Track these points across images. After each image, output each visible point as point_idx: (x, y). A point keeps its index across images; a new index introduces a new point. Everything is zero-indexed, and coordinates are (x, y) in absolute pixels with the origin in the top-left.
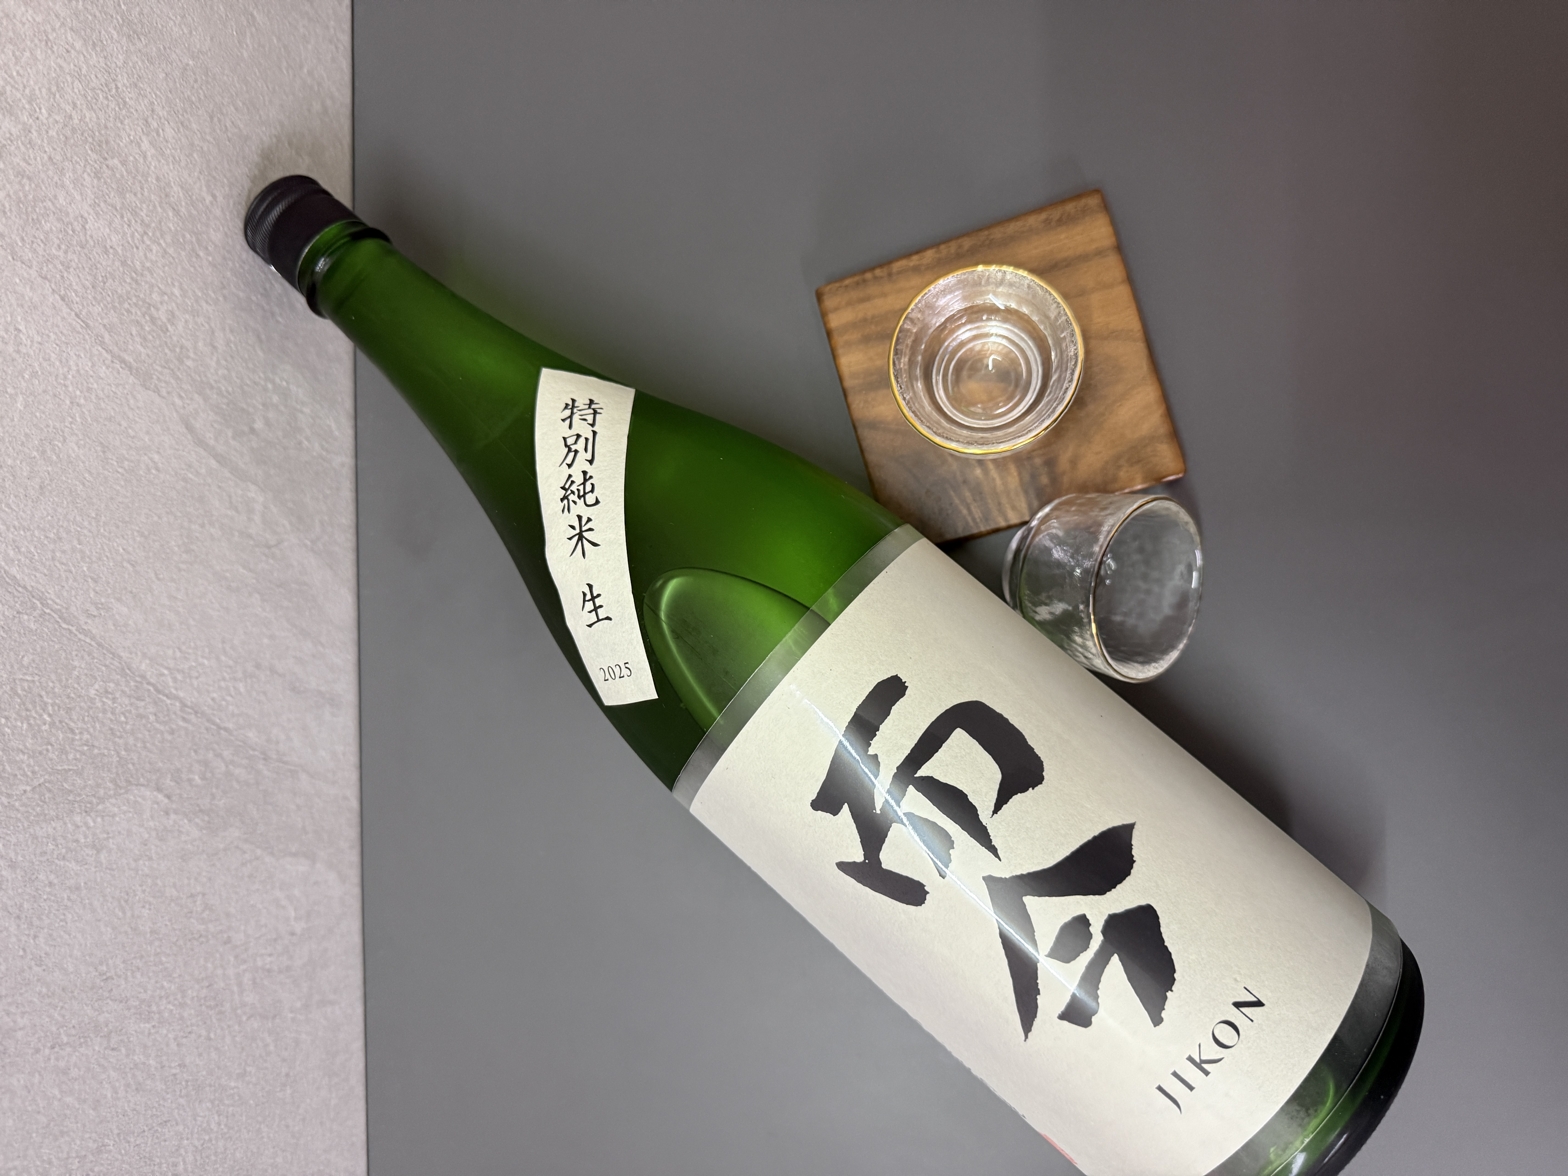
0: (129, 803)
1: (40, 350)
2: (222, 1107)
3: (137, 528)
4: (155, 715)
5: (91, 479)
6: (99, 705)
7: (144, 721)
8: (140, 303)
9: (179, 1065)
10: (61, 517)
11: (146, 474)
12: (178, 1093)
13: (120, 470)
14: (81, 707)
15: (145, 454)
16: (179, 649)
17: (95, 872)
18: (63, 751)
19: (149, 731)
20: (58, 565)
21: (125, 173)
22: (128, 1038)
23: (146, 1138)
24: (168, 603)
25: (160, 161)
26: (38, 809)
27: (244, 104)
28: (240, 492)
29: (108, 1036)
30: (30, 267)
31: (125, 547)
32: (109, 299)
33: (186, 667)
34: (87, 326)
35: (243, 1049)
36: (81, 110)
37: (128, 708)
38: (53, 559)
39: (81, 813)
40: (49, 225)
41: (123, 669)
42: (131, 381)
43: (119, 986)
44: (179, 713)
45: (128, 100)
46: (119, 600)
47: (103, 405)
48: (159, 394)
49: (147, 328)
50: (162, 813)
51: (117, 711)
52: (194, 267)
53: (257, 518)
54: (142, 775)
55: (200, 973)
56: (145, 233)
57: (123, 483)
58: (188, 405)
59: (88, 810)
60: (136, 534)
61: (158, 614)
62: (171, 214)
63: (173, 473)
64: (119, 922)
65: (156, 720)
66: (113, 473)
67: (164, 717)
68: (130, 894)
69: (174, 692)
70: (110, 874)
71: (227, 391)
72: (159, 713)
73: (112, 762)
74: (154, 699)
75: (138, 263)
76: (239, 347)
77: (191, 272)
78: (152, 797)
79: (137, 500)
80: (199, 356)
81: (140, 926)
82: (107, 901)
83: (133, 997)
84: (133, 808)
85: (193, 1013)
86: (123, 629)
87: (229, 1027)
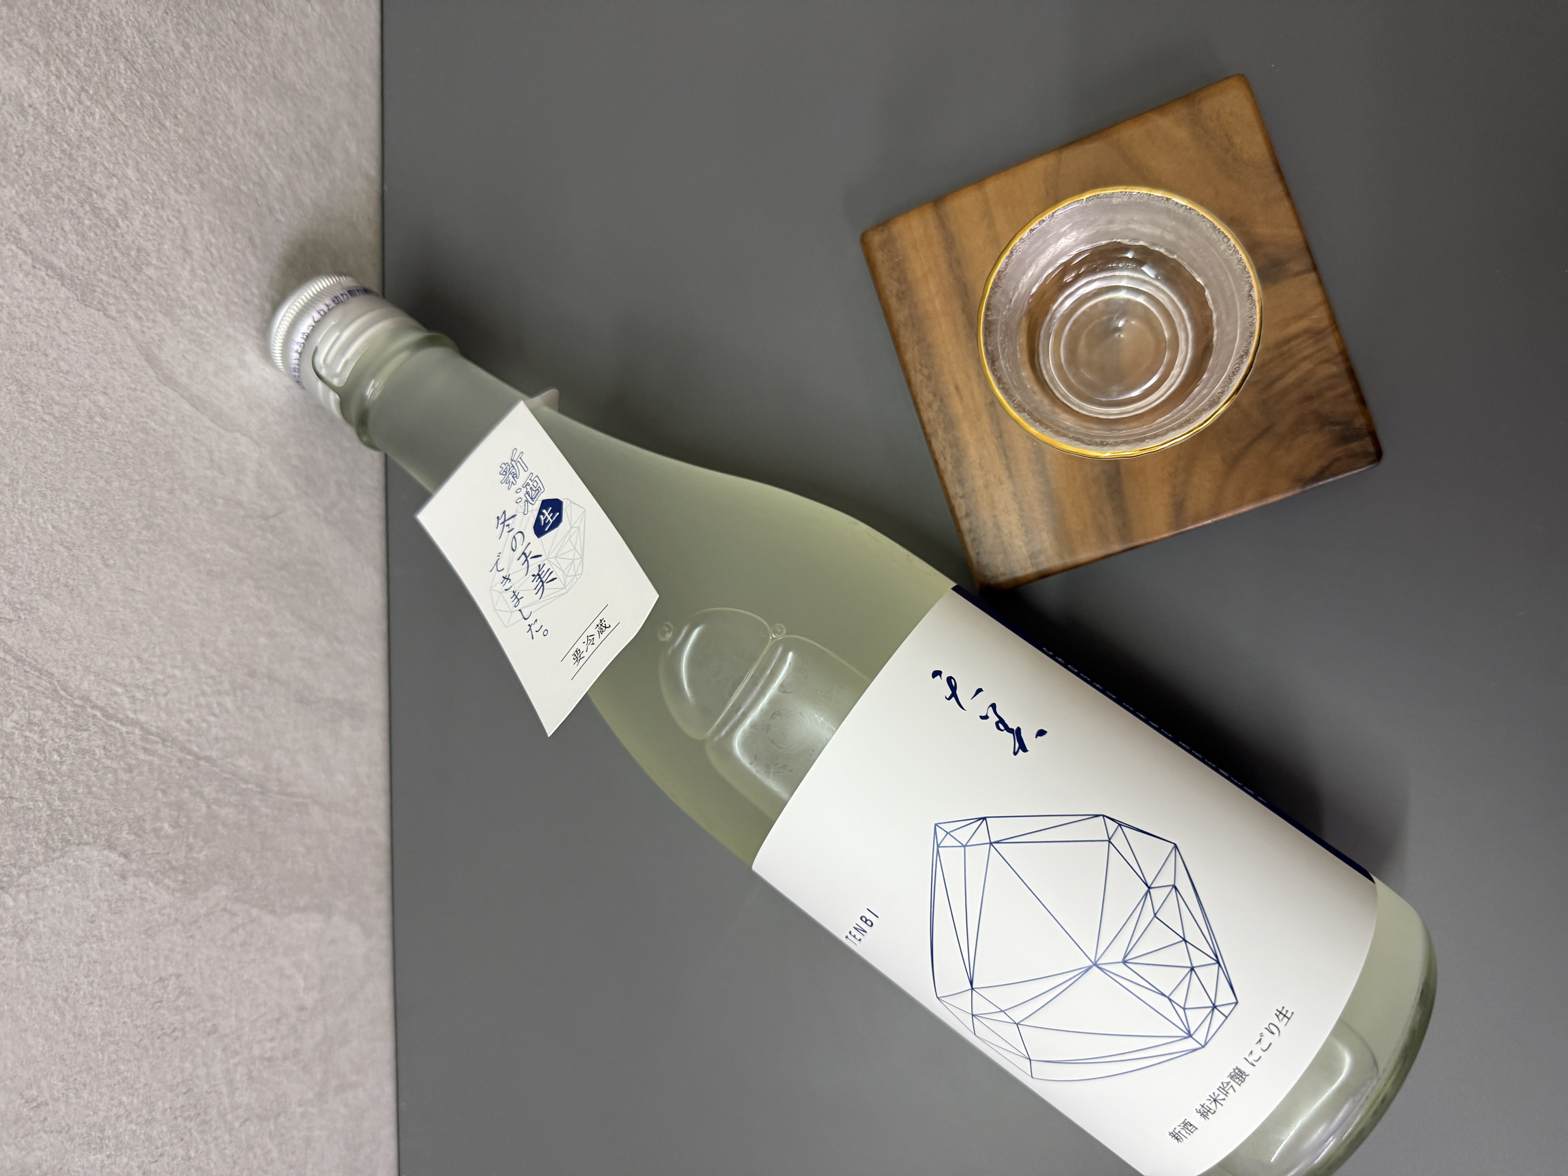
0: (67, 870)
3: (74, 498)
4: (104, 748)
6: (20, 741)
7: (87, 758)
8: (77, 186)
11: (88, 423)
13: (47, 418)
15: (85, 396)
16: (139, 659)
17: (18, 967)
19: (96, 771)
21: (51, 3)
24: (121, 598)
28: (224, 446)
31: (55, 524)
32: (26, 178)
33: (149, 681)
35: (235, 1163)
37: (64, 742)
41: (55, 690)
42: (62, 295)
43: (56, 1112)
44: (139, 743)
46: (48, 596)
47: (19, 328)
48: (105, 314)
49: (87, 222)
50: (115, 878)
51: (47, 748)
52: (158, 143)
53: (249, 480)
54: (86, 830)
55: (174, 1077)
56: (83, 89)
57: (51, 436)
58: (149, 328)
59: (4, 884)
60: (72, 505)
61: (108, 613)
62: (122, 66)
63: (128, 422)
64: (55, 1029)
65: (105, 755)
66: (37, 422)
67: (117, 751)
68: (70, 990)
69: (132, 716)
70: (41, 967)
71: (206, 312)
72: (110, 745)
73: (41, 816)
74: (103, 728)
75: (72, 130)
76: (223, 253)
77: (153, 147)
78: (101, 858)
79: (73, 459)
80: (165, 263)
81: (87, 1029)
82: (37, 1004)
83: (78, 1123)
84: (73, 876)
85: (165, 1130)
86: (55, 636)
87: (215, 1138)
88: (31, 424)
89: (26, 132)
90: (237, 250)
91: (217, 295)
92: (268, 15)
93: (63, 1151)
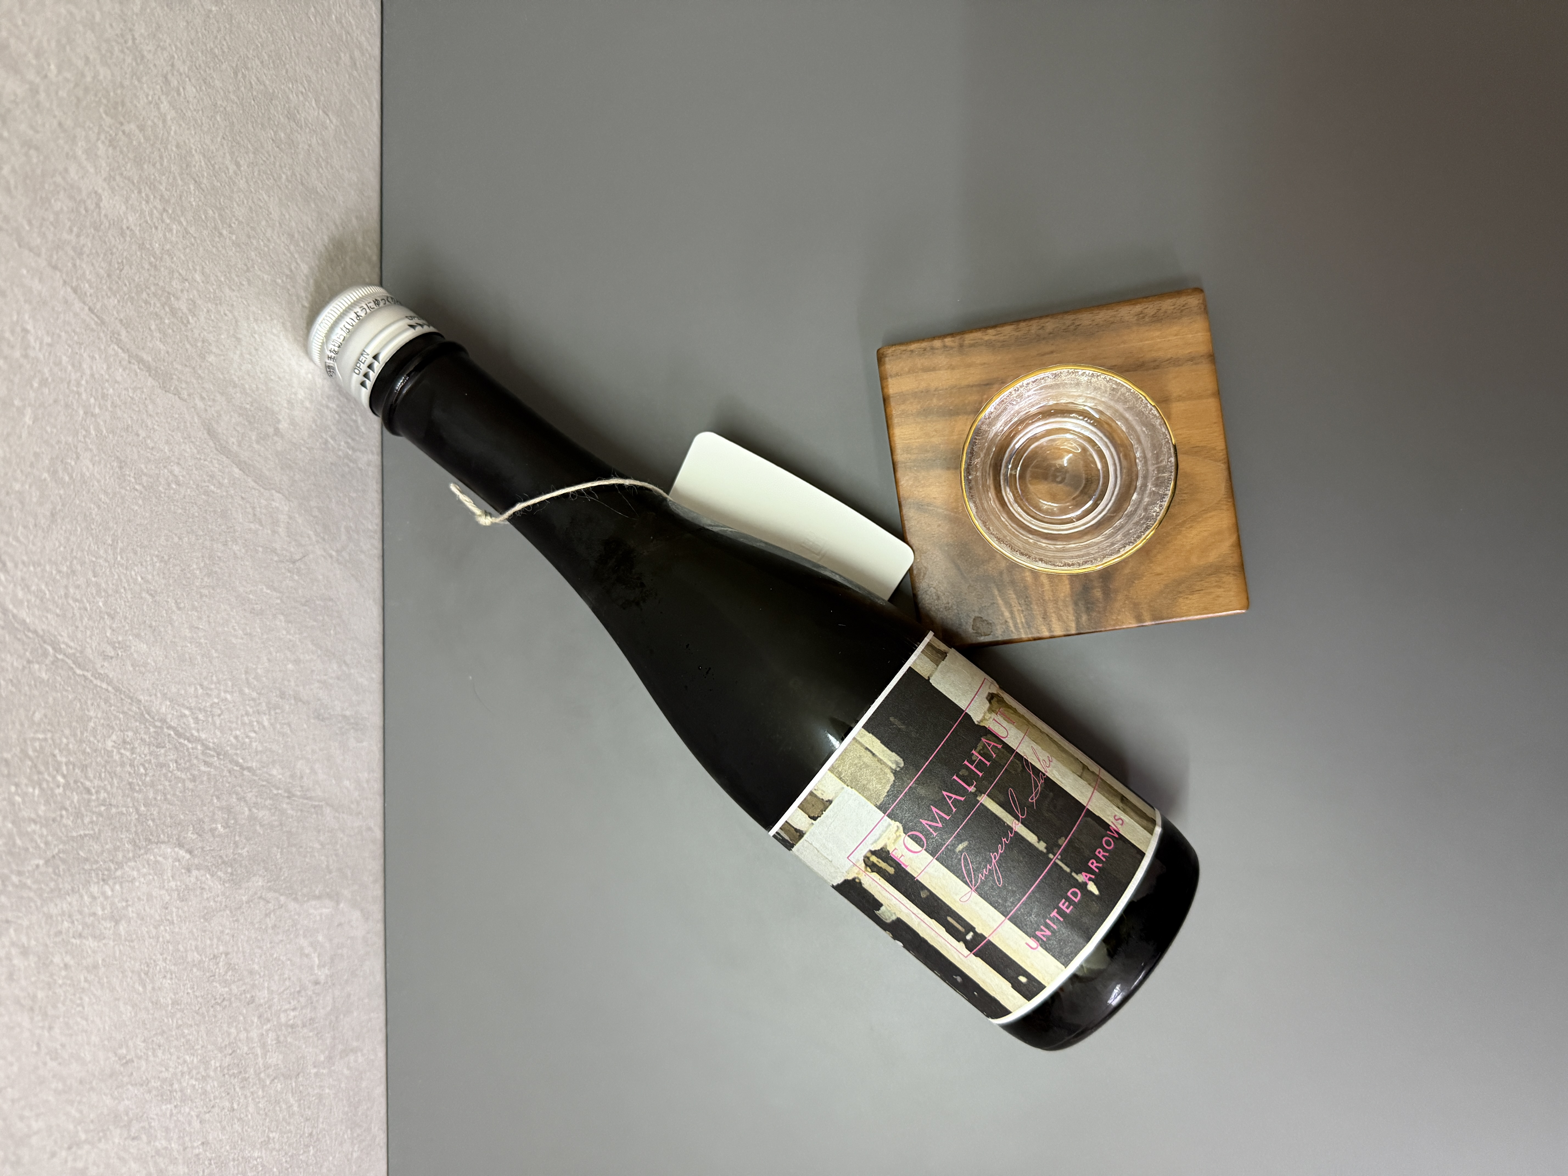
0: (149, 864)
1: (50, 353)
3: (156, 553)
4: (176, 762)
5: (108, 501)
6: (117, 757)
7: (164, 771)
8: (160, 292)
9: (203, 1143)
10: (75, 548)
11: (166, 489)
12: (201, 1173)
13: (137, 487)
14: (97, 763)
15: (165, 467)
16: (201, 685)
17: (114, 946)
18: (78, 815)
19: (170, 781)
20: (71, 602)
21: (142, 140)
22: (149, 1123)
24: (189, 635)
25: (180, 125)
26: (52, 884)
27: (269, 56)
28: (263, 502)
29: (128, 1126)
30: (39, 255)
31: (143, 576)
32: (125, 289)
33: (208, 704)
34: (103, 322)
35: (266, 1114)
36: (95, 66)
37: (148, 758)
38: (66, 596)
39: (98, 883)
40: (59, 204)
41: (142, 714)
42: (149, 384)
43: (139, 1068)
44: (201, 756)
45: (145, 53)
46: (138, 636)
47: (119, 413)
48: (179, 397)
49: (167, 321)
50: (183, 871)
51: (136, 763)
52: (217, 248)
53: (281, 530)
54: (163, 830)
55: (223, 1041)
56: (164, 210)
57: (140, 502)
58: (210, 406)
59: (105, 877)
60: (155, 559)
61: (179, 648)
62: (192, 187)
63: (194, 487)
64: (139, 998)
65: (177, 767)
66: (131, 491)
67: (185, 764)
68: (150, 965)
69: (196, 734)
70: (130, 946)
72: (180, 759)
73: (131, 820)
74: (175, 745)
75: (157, 245)
77: (213, 254)
78: (173, 854)
79: (156, 521)
80: (222, 351)
81: (161, 999)
82: (127, 977)
83: (155, 1077)
84: (153, 869)
85: (216, 1085)
86: (143, 669)
87: (252, 1093)
88: (127, 493)
89: (124, 250)
90: (274, 335)
91: (259, 374)
92: (297, 131)
93: (144, 1101)
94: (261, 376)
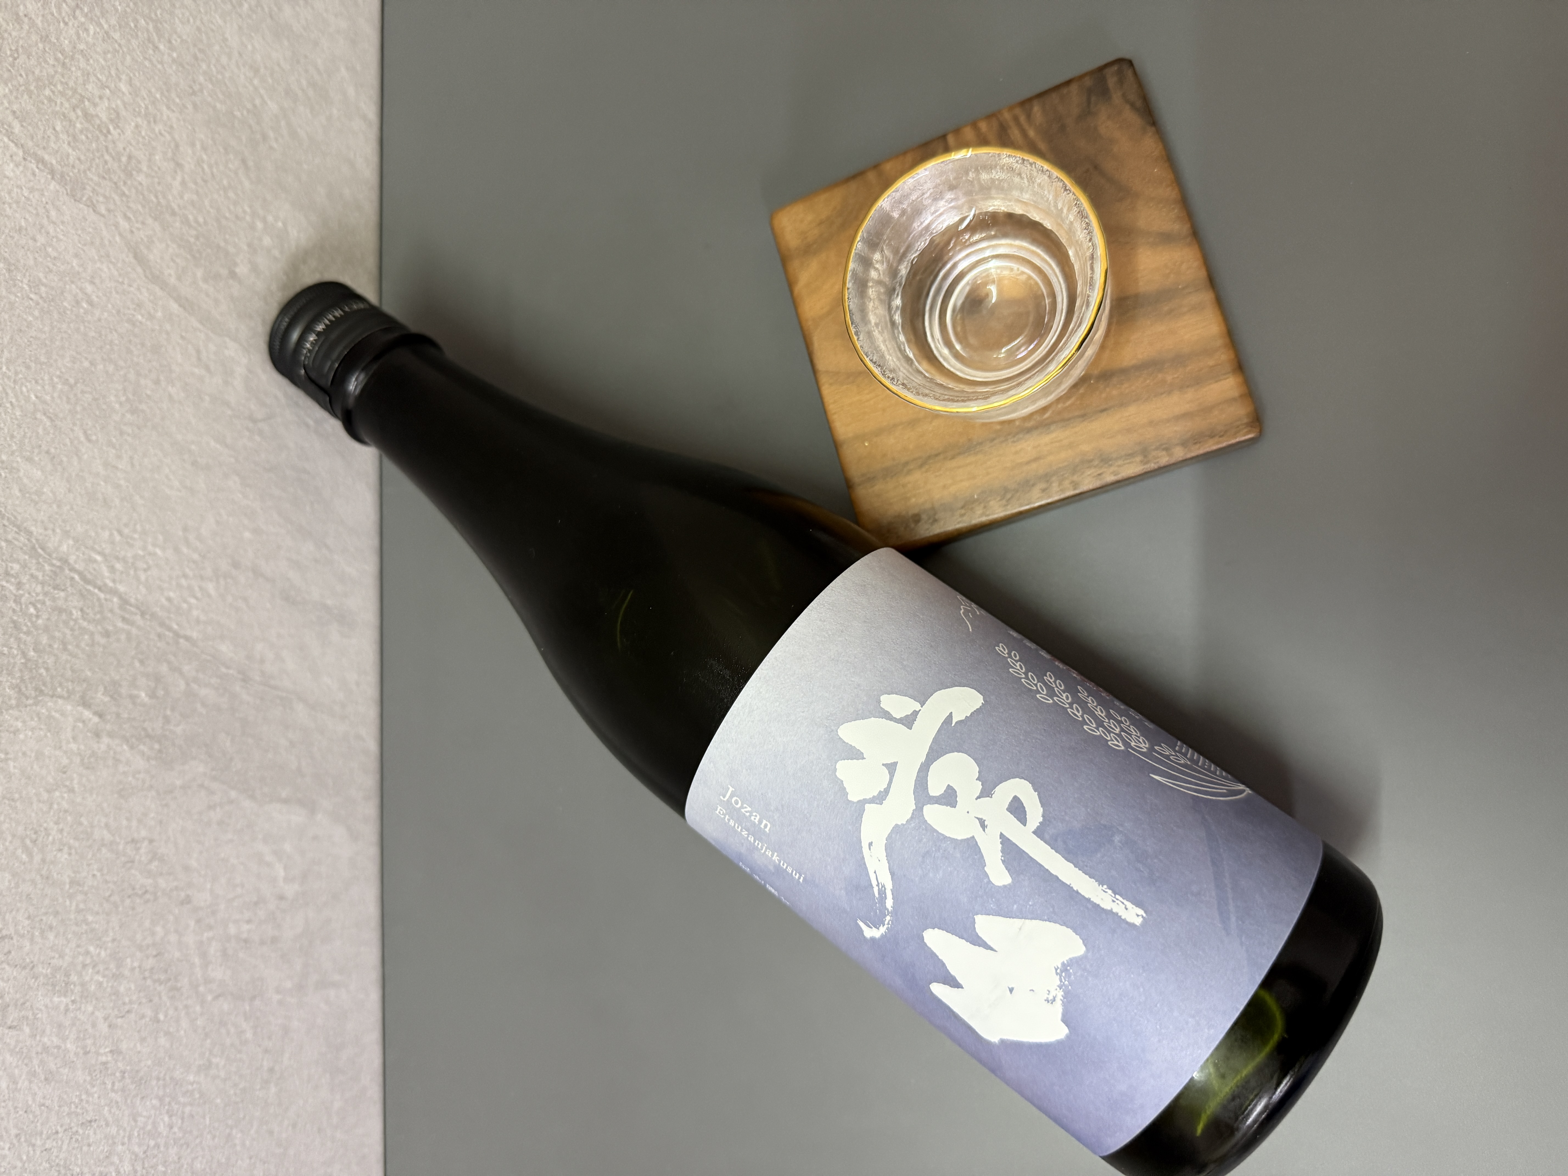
0: (39, 718)
2: (176, 1107)
3: (58, 373)
4: (82, 610)
7: (64, 616)
8: (70, 93)
9: (111, 1051)
11: (74, 307)
12: (109, 1086)
13: (32, 296)
15: (73, 282)
16: (120, 532)
19: (72, 630)
22: (34, 1014)
23: (60, 1143)
24: (102, 472)
28: (213, 348)
31: (39, 395)
32: (21, 80)
33: (129, 555)
35: (207, 1035)
37: (41, 597)
41: (33, 548)
42: (52, 187)
43: (21, 948)
44: (117, 611)
46: (29, 460)
47: (9, 211)
48: (94, 211)
49: (78, 125)
50: (89, 734)
51: (23, 600)
52: (152, 63)
54: (61, 685)
55: (145, 939)
56: (77, 6)
57: (36, 313)
58: (138, 229)
60: (56, 380)
61: (89, 485)
63: (114, 312)
64: (23, 867)
65: (83, 616)
66: (23, 299)
67: (95, 615)
68: (39, 833)
69: (111, 584)
70: (10, 805)
71: (196, 221)
72: (88, 608)
73: (15, 663)
74: (80, 590)
75: (66, 42)
76: (215, 170)
77: (146, 66)
78: (75, 712)
79: (59, 338)
80: (156, 172)
81: (55, 875)
83: (43, 963)
84: (46, 725)
85: (133, 987)
86: (34, 497)
87: (186, 1007)
88: (17, 300)
89: (20, 37)
90: (230, 169)
93: (26, 987)
94: (212, 210)
